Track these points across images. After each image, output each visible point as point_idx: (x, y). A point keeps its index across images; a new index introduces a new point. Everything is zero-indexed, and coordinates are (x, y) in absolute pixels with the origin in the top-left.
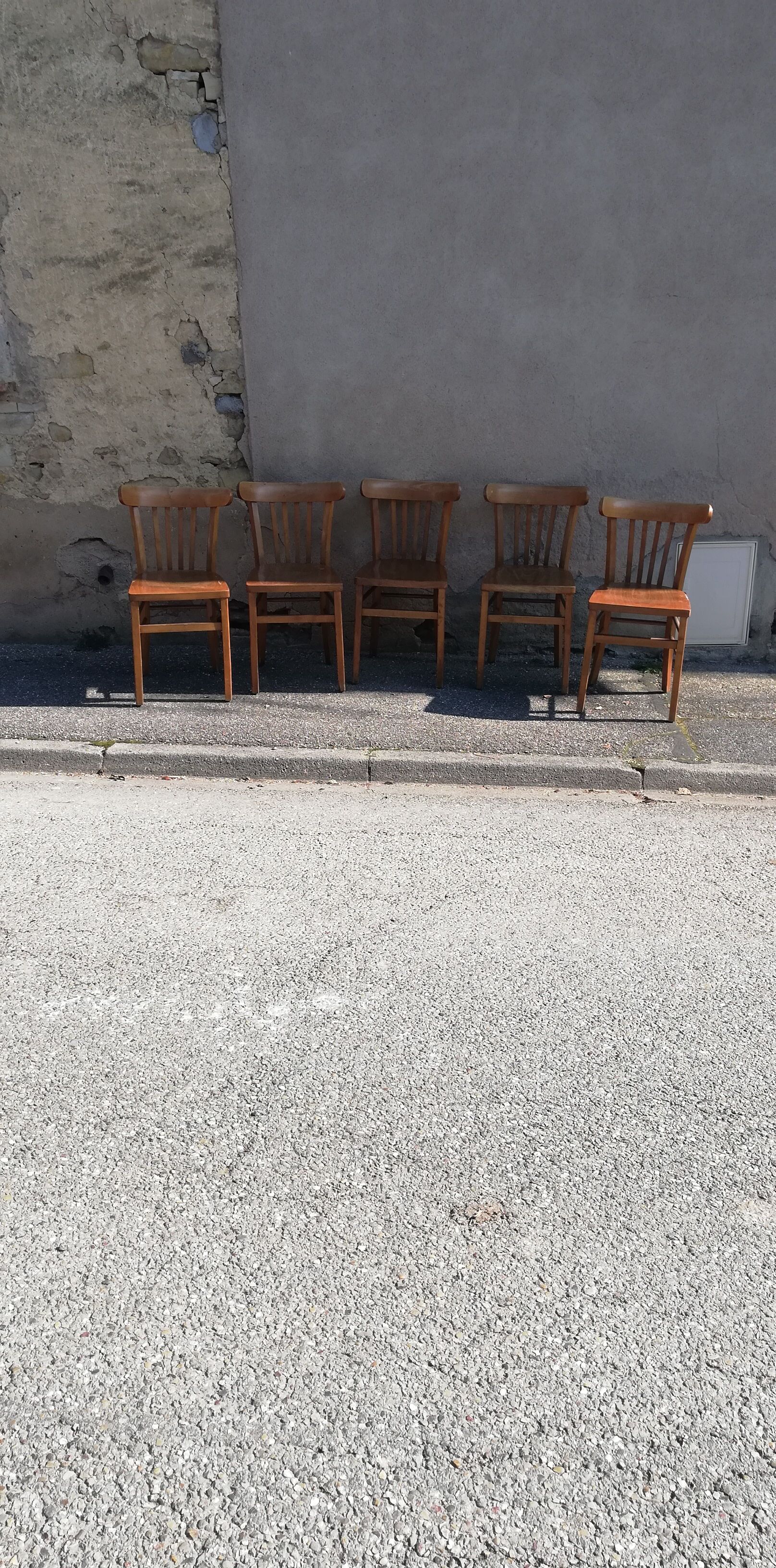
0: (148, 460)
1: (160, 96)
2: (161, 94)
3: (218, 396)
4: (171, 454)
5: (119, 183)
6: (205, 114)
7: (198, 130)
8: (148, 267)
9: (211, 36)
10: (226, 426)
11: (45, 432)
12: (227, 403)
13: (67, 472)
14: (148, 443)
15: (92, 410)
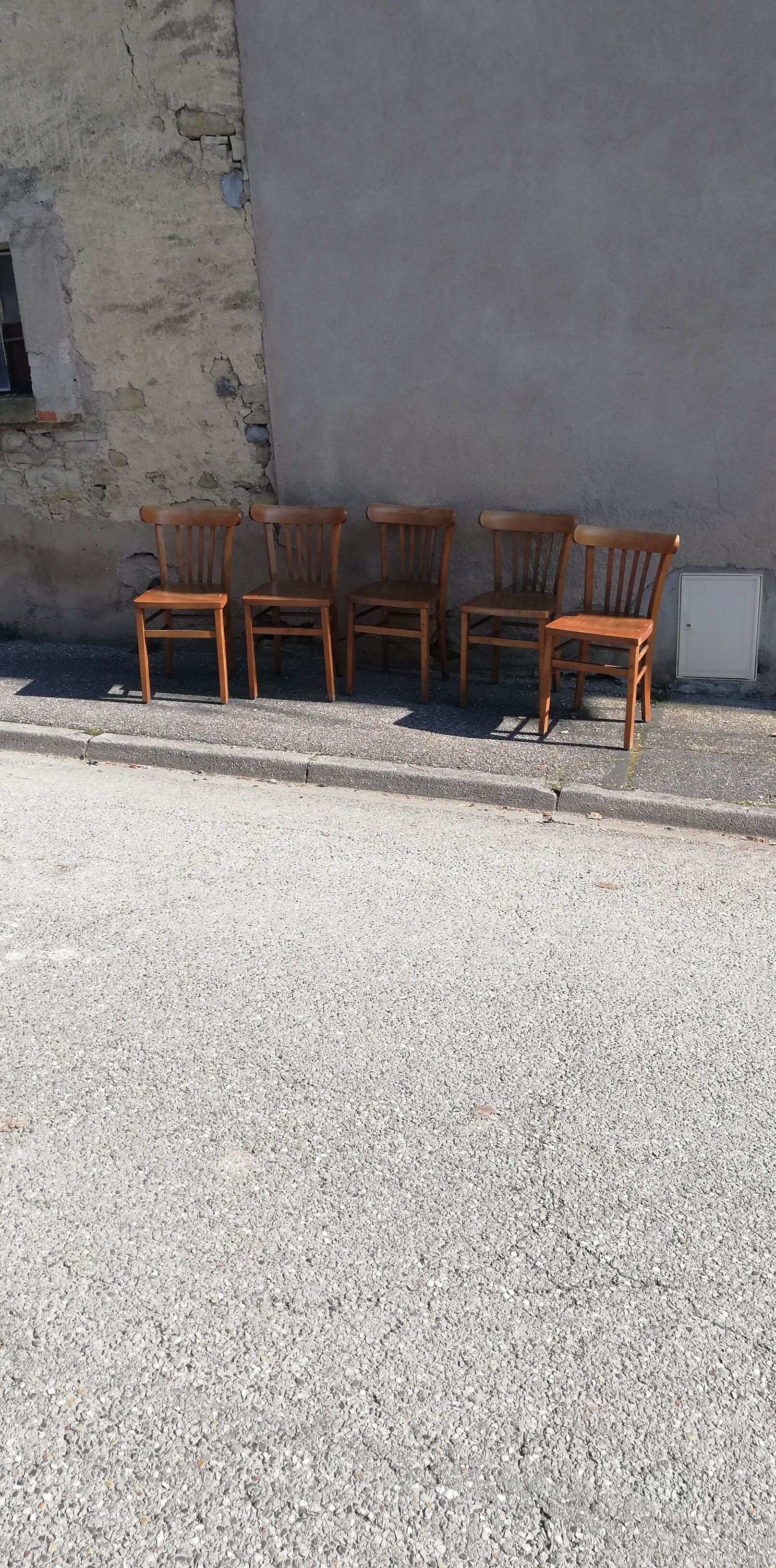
0: (190, 484)
1: (194, 159)
2: (195, 156)
3: (248, 427)
4: (209, 479)
5: (164, 238)
6: (233, 173)
7: (227, 188)
8: (186, 311)
9: (235, 103)
10: (255, 453)
11: (106, 457)
12: (255, 432)
13: (125, 494)
14: (189, 469)
15: (143, 438)
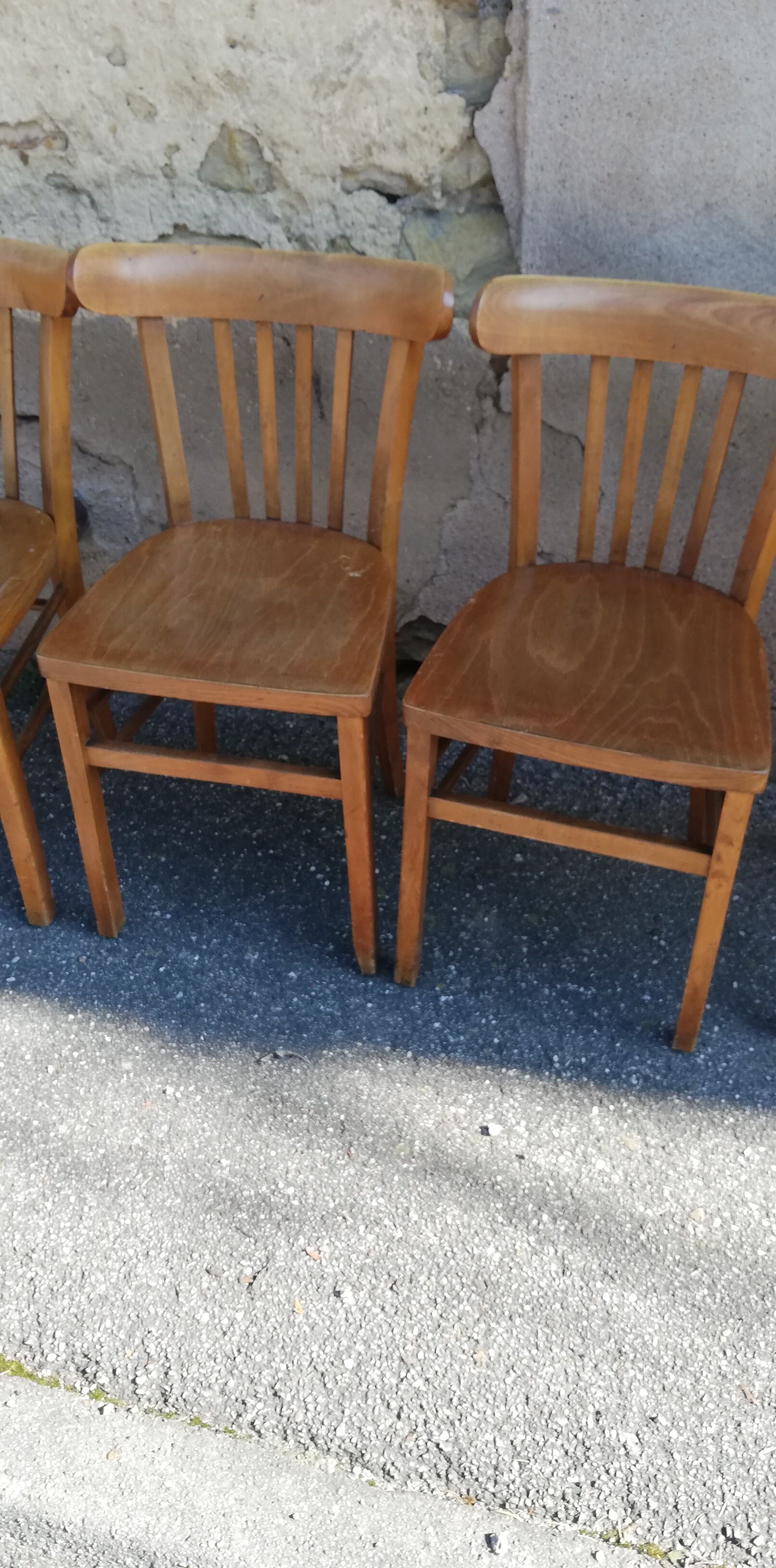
0: (169, 173)
4: (243, 153)
10: (437, 47)
14: (164, 110)
